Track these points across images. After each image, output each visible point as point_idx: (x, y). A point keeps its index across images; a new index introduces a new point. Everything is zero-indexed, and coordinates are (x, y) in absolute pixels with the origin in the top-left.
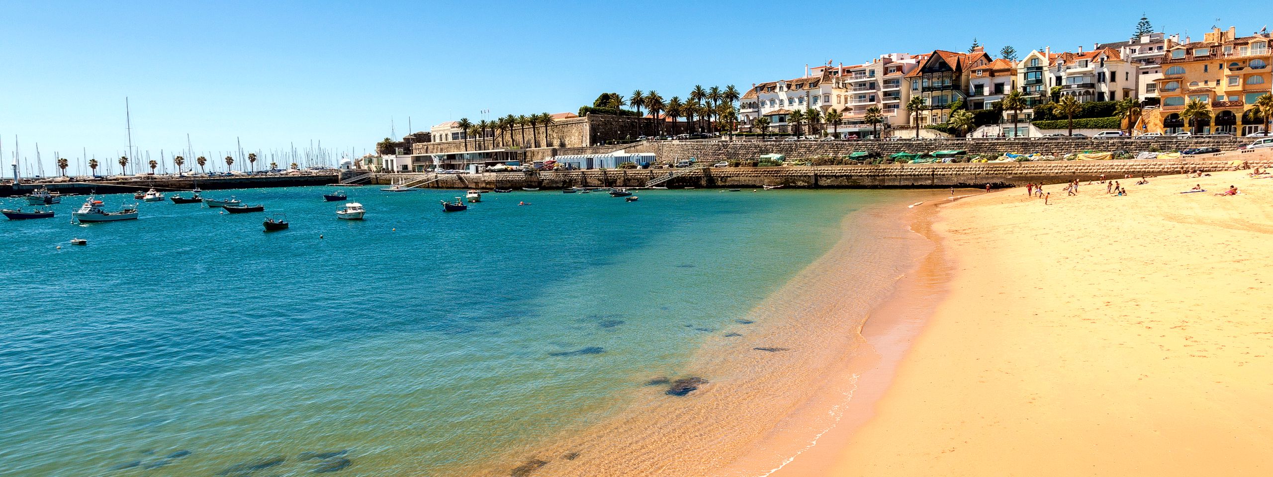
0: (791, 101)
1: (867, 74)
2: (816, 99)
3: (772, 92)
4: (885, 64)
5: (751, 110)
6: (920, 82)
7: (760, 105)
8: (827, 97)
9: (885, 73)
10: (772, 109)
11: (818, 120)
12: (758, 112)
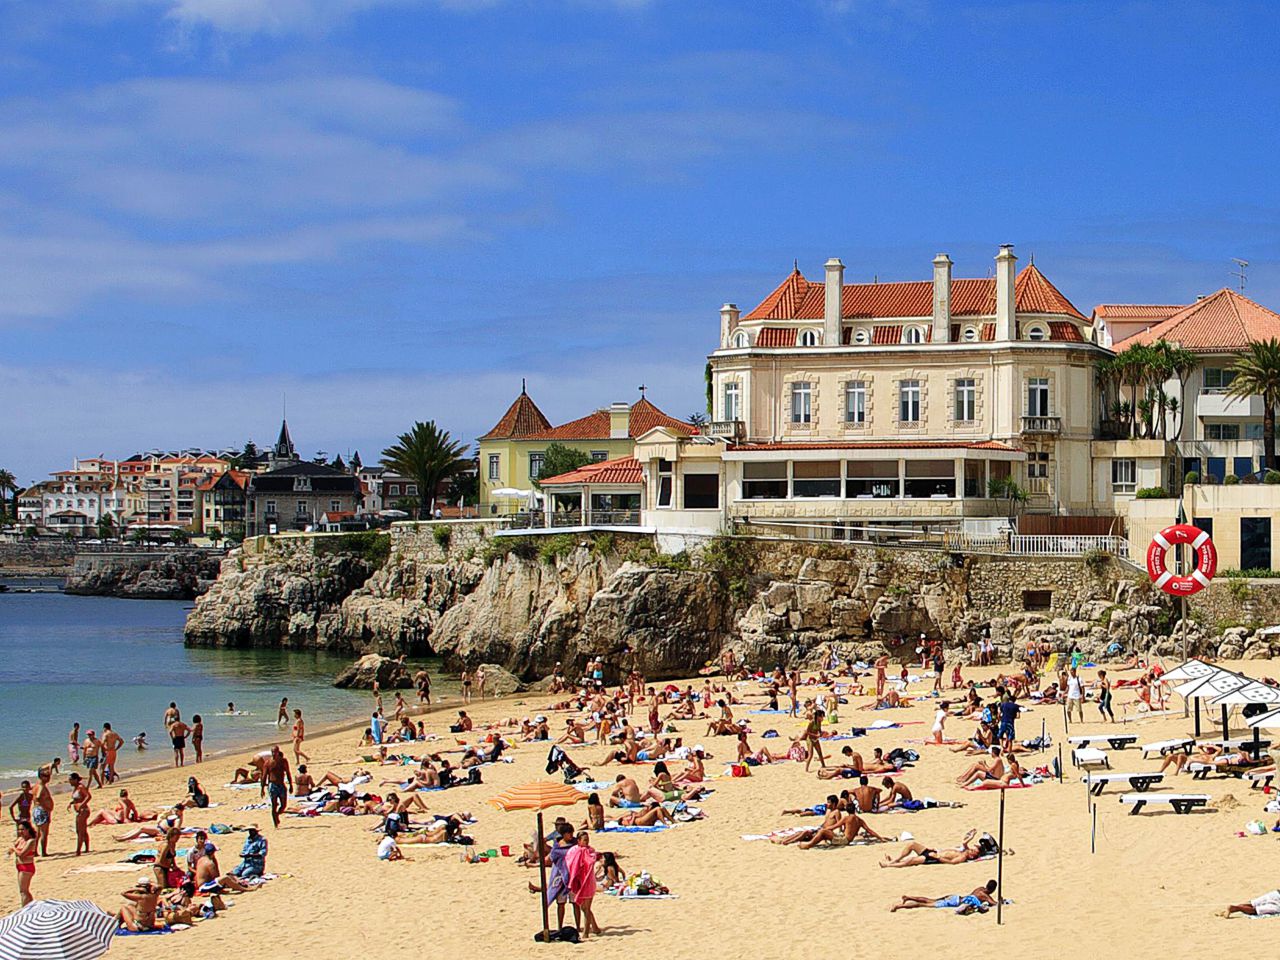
0: (80, 502)
1: (162, 483)
2: (108, 502)
3: (59, 493)
4: (179, 476)
5: (34, 509)
6: (212, 496)
7: (44, 504)
8: (120, 502)
9: (180, 485)
10: (59, 510)
11: (111, 524)
12: (41, 511)
